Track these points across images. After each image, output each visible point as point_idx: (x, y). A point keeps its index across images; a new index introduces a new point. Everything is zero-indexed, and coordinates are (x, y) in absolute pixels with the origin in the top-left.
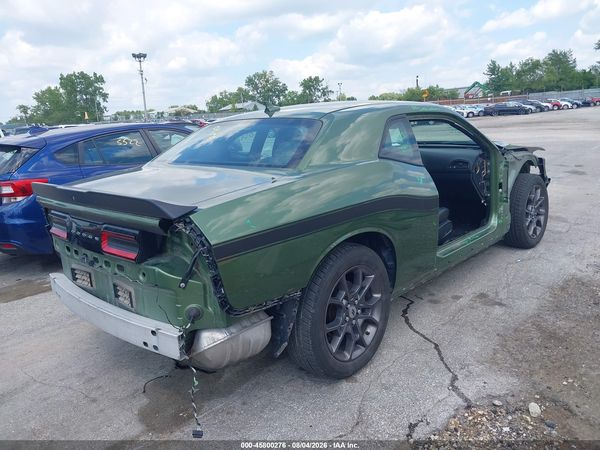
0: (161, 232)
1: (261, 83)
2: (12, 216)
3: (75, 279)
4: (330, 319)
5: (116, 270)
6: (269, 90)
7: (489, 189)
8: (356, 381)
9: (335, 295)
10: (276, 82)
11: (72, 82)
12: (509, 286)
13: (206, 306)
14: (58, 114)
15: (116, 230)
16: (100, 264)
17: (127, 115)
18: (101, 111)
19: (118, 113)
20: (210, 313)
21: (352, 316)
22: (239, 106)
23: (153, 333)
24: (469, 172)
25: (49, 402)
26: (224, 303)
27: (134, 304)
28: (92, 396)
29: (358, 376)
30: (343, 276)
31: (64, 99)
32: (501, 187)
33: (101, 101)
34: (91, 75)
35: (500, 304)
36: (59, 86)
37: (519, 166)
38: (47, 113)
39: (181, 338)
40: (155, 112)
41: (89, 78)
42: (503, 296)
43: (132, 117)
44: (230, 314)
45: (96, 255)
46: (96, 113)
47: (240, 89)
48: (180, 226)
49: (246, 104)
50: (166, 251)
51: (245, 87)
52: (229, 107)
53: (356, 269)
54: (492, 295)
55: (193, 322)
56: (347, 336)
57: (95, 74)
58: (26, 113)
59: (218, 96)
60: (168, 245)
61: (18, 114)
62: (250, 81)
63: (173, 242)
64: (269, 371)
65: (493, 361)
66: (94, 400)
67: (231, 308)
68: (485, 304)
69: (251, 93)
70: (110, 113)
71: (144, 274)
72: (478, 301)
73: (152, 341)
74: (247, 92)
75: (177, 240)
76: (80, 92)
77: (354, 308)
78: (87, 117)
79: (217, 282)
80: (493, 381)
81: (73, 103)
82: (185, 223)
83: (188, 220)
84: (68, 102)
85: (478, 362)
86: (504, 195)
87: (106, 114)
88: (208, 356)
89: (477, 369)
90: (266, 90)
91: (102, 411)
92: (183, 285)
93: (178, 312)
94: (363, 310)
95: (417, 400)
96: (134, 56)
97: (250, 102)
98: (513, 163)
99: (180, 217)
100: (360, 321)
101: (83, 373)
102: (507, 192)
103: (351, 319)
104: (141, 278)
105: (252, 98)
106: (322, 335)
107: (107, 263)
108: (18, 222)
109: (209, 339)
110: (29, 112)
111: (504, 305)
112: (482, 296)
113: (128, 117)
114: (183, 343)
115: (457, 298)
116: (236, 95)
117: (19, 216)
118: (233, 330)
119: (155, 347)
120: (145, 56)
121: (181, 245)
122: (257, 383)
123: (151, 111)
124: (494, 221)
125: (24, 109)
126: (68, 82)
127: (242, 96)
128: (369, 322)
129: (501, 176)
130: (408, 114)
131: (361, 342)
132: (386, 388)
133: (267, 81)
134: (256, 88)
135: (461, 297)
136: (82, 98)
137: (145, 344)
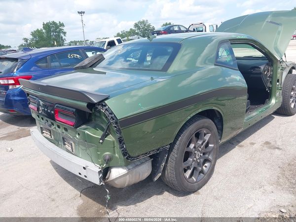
0: (88, 111)
1: (142, 26)
2: (14, 96)
3: (42, 133)
4: (186, 159)
5: (64, 131)
6: (146, 30)
7: (271, 82)
8: (199, 194)
9: (188, 146)
10: (149, 26)
11: (49, 26)
12: (282, 137)
13: (114, 153)
14: (43, 43)
15: (62, 108)
16: (54, 127)
17: (75, 43)
18: (63, 40)
19: (71, 42)
20: (117, 158)
21: (197, 157)
22: (130, 38)
23: (84, 168)
24: (261, 73)
25: (29, 200)
26: (125, 153)
27: (74, 150)
28: (53, 197)
29: (200, 191)
30: (194, 135)
31: (45, 35)
32: (278, 81)
33: (63, 36)
34: (58, 23)
35: (278, 148)
36: (42, 28)
37: (288, 70)
38: (37, 42)
39: (100, 172)
40: (89, 41)
41: (57, 24)
42: (279, 143)
43: (78, 44)
44: (129, 159)
45: (53, 121)
46: (60, 42)
47: (131, 29)
48: (100, 107)
49: (134, 37)
50: (91, 120)
51: (134, 28)
52: (126, 38)
53: (201, 131)
54: (273, 143)
55: (107, 163)
56: (195, 169)
57: (60, 22)
58: (27, 42)
59: (121, 33)
60: (93, 117)
61: (23, 42)
62: (136, 25)
63: (95, 115)
64: (150, 186)
65: (278, 184)
66: (53, 200)
67: (129, 157)
68: (270, 148)
69: (136, 31)
70: (67, 42)
71: (79, 134)
72: (265, 146)
73: (84, 173)
74: (134, 31)
75: (98, 114)
76: (53, 31)
77: (199, 153)
78: (55, 44)
79: (121, 141)
80: (279, 197)
81: (49, 37)
82: (102, 106)
83: (104, 104)
84: (47, 36)
85: (269, 184)
86: (280, 86)
87: (65, 42)
88: (116, 182)
89: (269, 188)
90: (144, 30)
91: (57, 206)
92: (101, 141)
93: (98, 157)
94: (204, 154)
95: (236, 207)
96: (79, 12)
97: (136, 36)
98: (285, 68)
99: (99, 102)
100: (202, 160)
101: (48, 184)
102: (281, 84)
103: (197, 160)
104: (77, 136)
105: (137, 34)
106: (181, 169)
107: (59, 127)
108: (16, 98)
109: (116, 173)
110: (28, 41)
111: (281, 149)
112: (267, 143)
113: (76, 44)
114: (101, 175)
115: (253, 144)
116: (129, 32)
117: (18, 96)
118: (130, 167)
119: (86, 176)
120: (84, 13)
121: (100, 117)
122: (143, 193)
123: (87, 40)
124: (273, 101)
125: (26, 40)
126: (47, 26)
127: (132, 33)
128: (206, 160)
129: (278, 75)
130: (230, 40)
131: (202, 172)
132: (217, 199)
133: (145, 25)
134: (139, 28)
135: (255, 143)
136: (54, 35)
137: (80, 174)
